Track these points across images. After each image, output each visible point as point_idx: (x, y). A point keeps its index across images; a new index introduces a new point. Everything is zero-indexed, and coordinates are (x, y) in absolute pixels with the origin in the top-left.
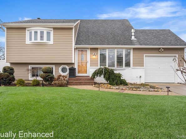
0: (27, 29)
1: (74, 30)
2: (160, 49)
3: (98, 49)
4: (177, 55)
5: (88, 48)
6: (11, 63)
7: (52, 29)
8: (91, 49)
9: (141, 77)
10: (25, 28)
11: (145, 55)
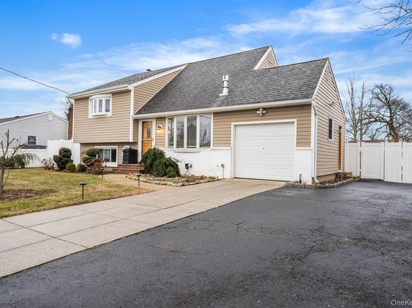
0: (90, 99)
1: (132, 93)
2: (258, 109)
3: (165, 118)
4: (295, 120)
5: (153, 118)
6: (81, 144)
7: (111, 95)
8: (158, 119)
9: (222, 165)
10: (87, 98)
11: (233, 124)
